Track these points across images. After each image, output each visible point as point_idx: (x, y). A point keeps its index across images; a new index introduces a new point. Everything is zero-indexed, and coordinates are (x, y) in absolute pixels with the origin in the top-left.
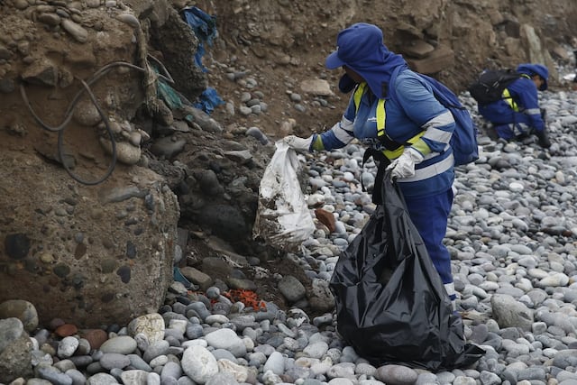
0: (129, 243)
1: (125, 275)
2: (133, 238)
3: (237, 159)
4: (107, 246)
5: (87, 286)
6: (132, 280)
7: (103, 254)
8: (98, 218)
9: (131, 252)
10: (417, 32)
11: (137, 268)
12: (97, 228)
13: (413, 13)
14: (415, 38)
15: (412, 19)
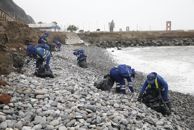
0: (8, 62)
1: (8, 67)
2: (9, 61)
3: (15, 54)
4: (5, 63)
5: (2, 69)
6: (9, 68)
7: (4, 64)
8: (4, 58)
9: (9, 63)
10: (29, 40)
11: (9, 66)
12: (3, 60)
13: (28, 37)
14: (29, 41)
15: (28, 38)
